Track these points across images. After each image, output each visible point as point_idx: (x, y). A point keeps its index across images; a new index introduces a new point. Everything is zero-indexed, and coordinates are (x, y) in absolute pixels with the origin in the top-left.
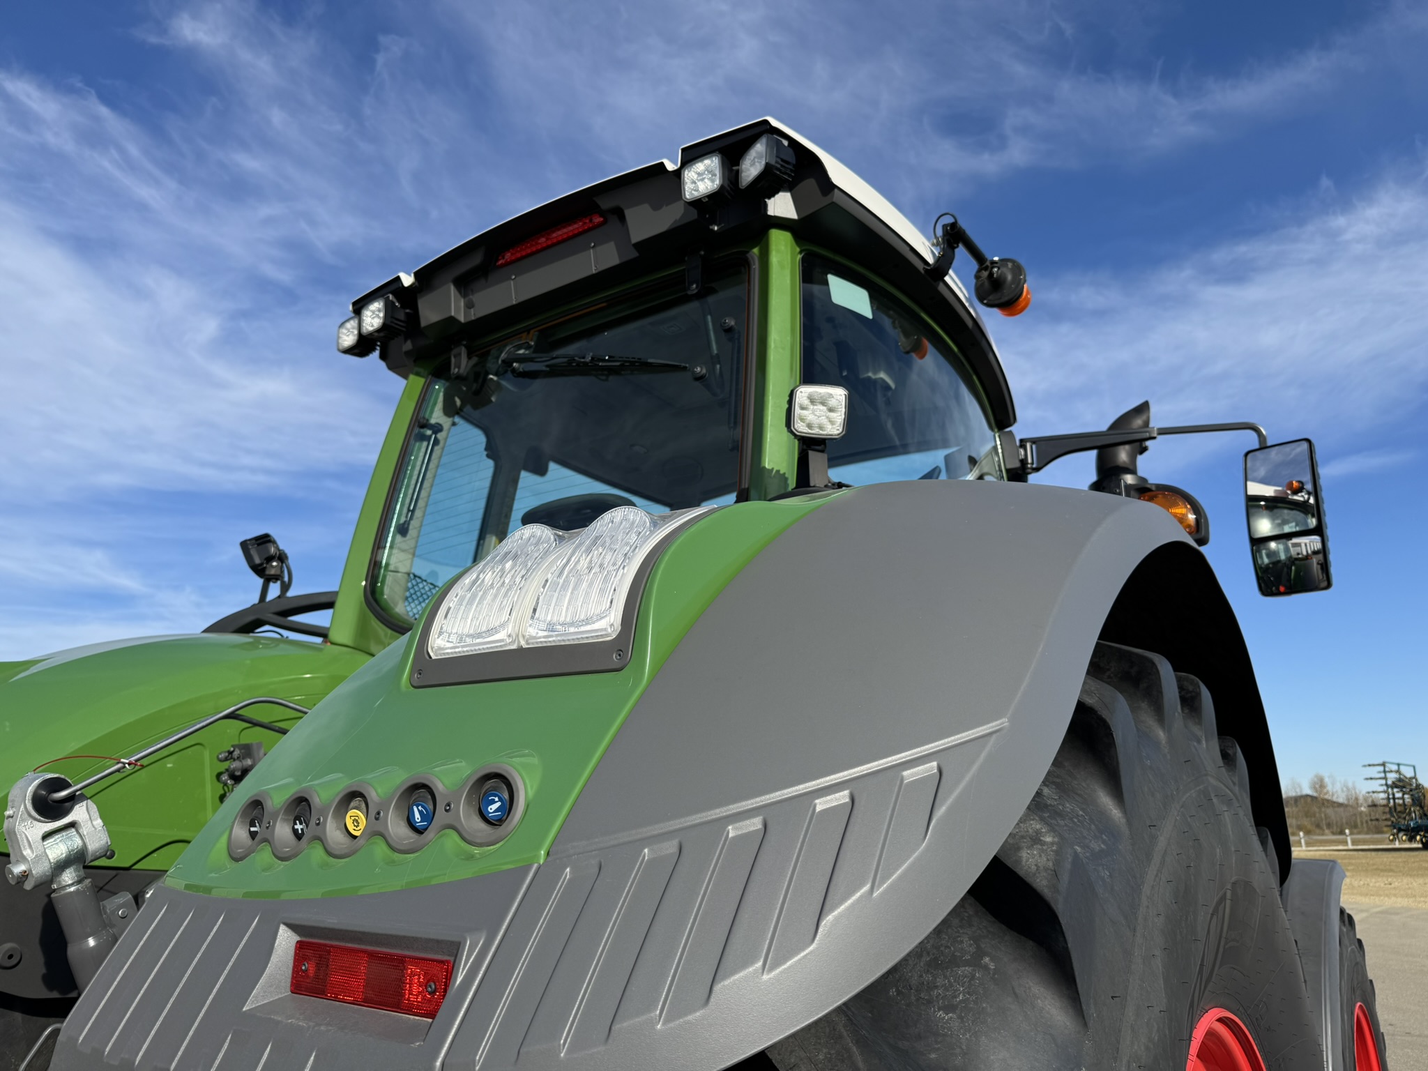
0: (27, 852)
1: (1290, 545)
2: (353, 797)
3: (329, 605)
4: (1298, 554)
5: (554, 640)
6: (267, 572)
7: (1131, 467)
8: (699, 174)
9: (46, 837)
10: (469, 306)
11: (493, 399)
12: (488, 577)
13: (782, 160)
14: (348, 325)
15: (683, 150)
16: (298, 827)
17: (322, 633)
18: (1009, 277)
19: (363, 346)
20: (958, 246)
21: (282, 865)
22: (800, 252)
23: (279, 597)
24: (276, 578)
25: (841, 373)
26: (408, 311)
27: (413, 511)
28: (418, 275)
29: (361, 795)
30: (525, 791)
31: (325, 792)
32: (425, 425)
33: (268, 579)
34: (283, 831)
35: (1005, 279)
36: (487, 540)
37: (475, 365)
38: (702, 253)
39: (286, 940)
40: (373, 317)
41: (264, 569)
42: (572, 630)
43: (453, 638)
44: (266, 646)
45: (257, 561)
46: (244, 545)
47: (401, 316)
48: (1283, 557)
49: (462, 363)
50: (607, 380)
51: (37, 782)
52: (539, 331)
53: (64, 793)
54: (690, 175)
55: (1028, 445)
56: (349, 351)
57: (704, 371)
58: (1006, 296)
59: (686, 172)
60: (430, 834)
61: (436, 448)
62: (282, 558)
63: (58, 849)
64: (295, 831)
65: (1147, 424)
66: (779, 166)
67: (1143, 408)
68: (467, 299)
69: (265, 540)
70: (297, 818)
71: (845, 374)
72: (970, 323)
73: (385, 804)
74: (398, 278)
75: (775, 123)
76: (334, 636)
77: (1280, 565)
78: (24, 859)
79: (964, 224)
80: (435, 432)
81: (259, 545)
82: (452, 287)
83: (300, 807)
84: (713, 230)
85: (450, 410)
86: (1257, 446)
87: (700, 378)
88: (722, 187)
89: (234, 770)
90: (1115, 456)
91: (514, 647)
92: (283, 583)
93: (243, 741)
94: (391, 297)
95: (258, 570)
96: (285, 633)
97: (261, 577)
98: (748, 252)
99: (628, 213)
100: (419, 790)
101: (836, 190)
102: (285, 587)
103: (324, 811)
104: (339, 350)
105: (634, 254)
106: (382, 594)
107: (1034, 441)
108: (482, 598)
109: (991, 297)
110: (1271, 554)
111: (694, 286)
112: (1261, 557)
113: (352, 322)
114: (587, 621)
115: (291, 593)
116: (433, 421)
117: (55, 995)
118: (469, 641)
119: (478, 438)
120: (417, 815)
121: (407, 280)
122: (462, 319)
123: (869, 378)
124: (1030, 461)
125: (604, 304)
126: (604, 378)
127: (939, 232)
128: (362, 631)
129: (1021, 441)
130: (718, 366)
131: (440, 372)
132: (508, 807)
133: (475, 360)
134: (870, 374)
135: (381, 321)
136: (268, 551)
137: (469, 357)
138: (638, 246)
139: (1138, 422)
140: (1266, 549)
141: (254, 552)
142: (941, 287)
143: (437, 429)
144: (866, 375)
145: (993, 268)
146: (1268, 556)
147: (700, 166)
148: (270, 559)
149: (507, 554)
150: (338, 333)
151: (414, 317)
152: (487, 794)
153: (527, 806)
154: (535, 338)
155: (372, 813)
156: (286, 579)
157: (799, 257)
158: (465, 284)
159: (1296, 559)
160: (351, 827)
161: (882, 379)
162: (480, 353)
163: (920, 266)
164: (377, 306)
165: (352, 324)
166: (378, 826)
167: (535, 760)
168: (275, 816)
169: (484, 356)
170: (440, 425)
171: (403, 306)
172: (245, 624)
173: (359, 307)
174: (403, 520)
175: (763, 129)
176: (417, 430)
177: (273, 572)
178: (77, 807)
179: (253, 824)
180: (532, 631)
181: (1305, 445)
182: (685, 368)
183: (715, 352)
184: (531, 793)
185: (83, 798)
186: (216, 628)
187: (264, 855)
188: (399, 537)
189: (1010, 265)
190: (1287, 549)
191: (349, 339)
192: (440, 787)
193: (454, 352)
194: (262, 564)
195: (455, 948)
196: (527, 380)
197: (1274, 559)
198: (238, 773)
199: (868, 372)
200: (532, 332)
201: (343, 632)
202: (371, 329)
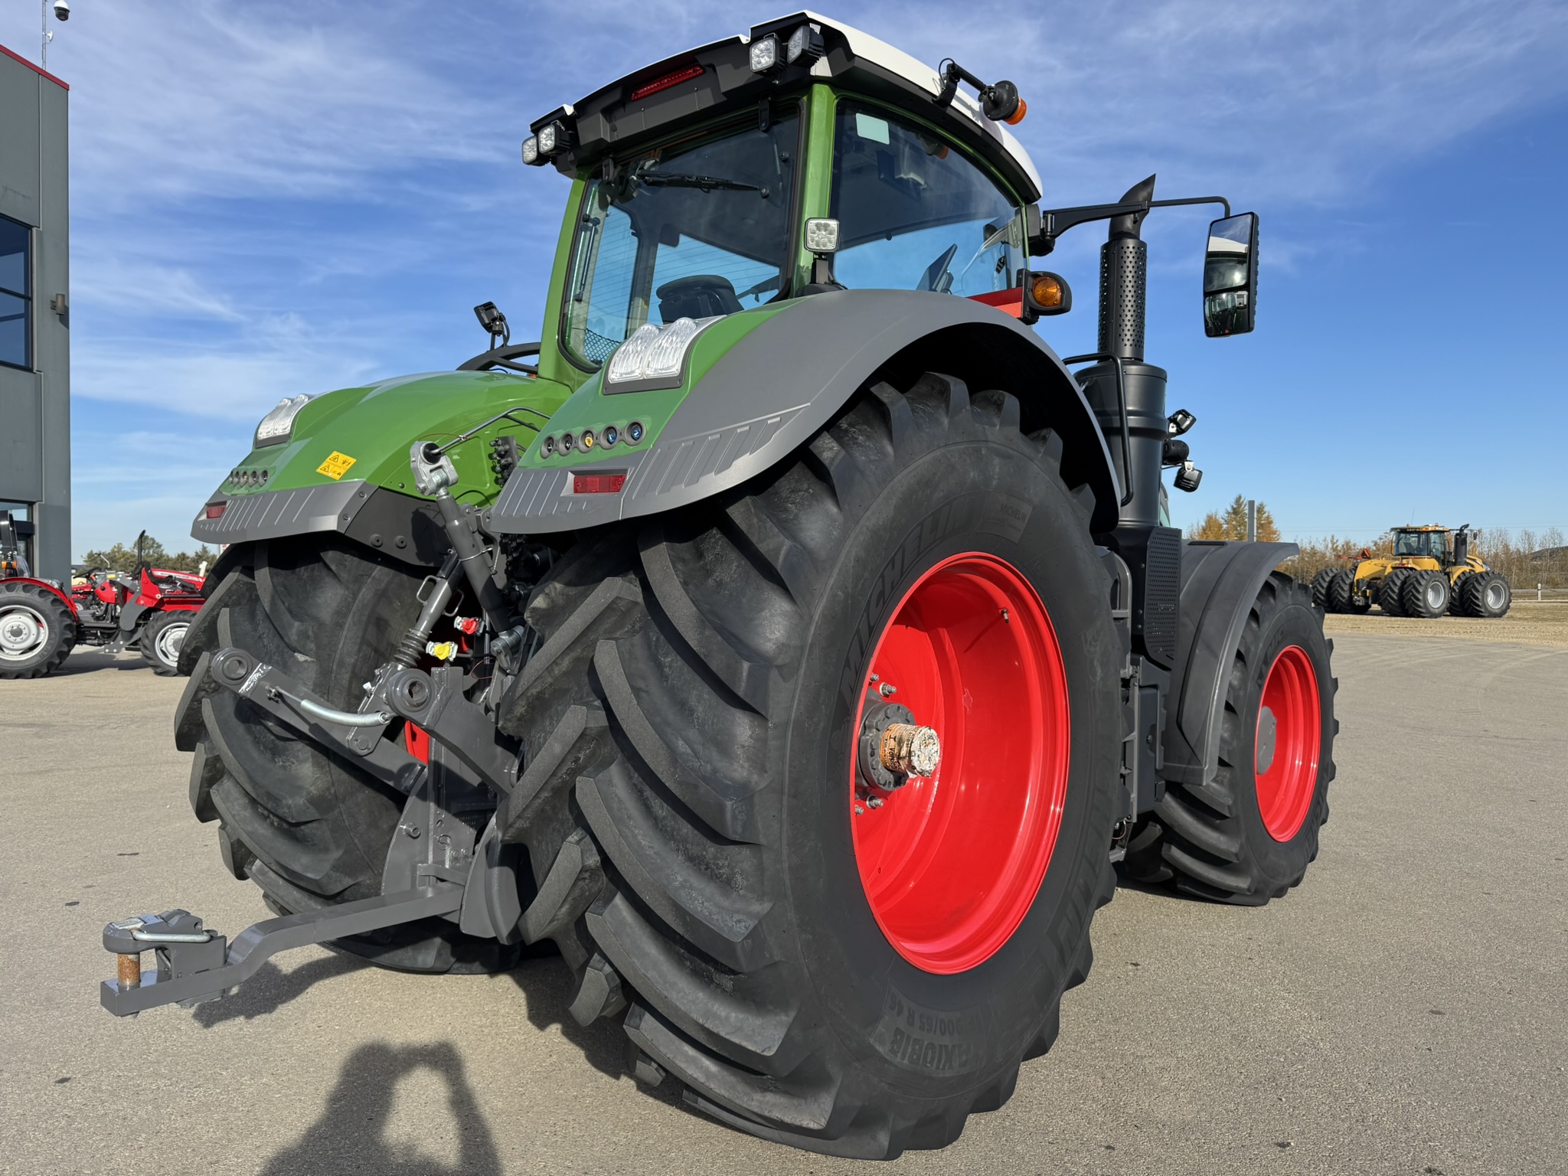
0: (424, 478)
1: (1236, 296)
2: (587, 432)
3: (537, 352)
4: (1240, 304)
5: (656, 376)
6: (494, 329)
7: (1133, 233)
8: (761, 51)
9: (431, 471)
10: (614, 129)
11: (635, 195)
12: (631, 348)
13: (814, 45)
14: (530, 143)
15: (752, 29)
16: (568, 445)
17: (532, 372)
18: (1005, 97)
19: (541, 159)
20: (959, 81)
21: (562, 458)
22: (837, 98)
23: (503, 346)
24: (500, 333)
25: (879, 177)
26: (570, 132)
27: (584, 285)
28: (576, 106)
29: (591, 432)
30: (646, 428)
31: (577, 432)
32: (587, 219)
33: (495, 333)
34: (562, 447)
35: (1002, 98)
36: (636, 302)
37: (621, 171)
38: (770, 99)
39: (571, 477)
40: (547, 139)
41: (491, 327)
42: (664, 371)
43: (618, 375)
44: (497, 378)
45: (487, 321)
46: (476, 309)
47: (567, 138)
48: (1230, 306)
49: (611, 172)
50: (708, 192)
51: (424, 445)
52: (663, 149)
53: (437, 451)
54: (755, 51)
55: (1049, 216)
56: (532, 163)
57: (768, 191)
58: (1004, 111)
59: (753, 49)
60: (615, 443)
61: (596, 236)
62: (501, 318)
63: (437, 478)
64: (566, 447)
65: (1150, 195)
66: (811, 50)
67: (1149, 182)
68: (611, 124)
69: (489, 306)
70: (567, 442)
71: (882, 176)
72: (979, 133)
73: (599, 434)
74: (562, 108)
75: (810, 15)
76: (541, 372)
77: (1227, 312)
78: (424, 481)
79: (961, 63)
80: (595, 225)
81: (486, 310)
82: (601, 115)
83: (568, 438)
84: (775, 84)
85: (603, 206)
86: (1223, 217)
87: (766, 197)
88: (775, 63)
89: (501, 451)
90: (1122, 223)
91: (642, 378)
92: (504, 336)
93: (500, 436)
94: (558, 123)
95: (488, 327)
96: (509, 371)
97: (489, 332)
98: (800, 99)
99: (718, 69)
100: (610, 429)
101: (856, 58)
102: (506, 339)
103: (577, 438)
104: (524, 162)
105: (724, 99)
106: (569, 343)
107: (1053, 212)
108: (629, 358)
109: (992, 113)
110: (1222, 304)
111: (764, 124)
112: (1215, 306)
113: (532, 140)
114: (668, 368)
115: (510, 343)
116: (592, 217)
117: (423, 564)
118: (624, 376)
119: (626, 220)
120: (611, 438)
121: (569, 110)
122: (609, 141)
123: (902, 179)
124: (1049, 230)
125: (705, 132)
126: (706, 190)
127: (944, 70)
128: (559, 370)
129: (1045, 212)
130: (781, 184)
131: (597, 175)
132: (640, 434)
133: (619, 168)
134: (902, 176)
135: (554, 143)
136: (493, 314)
137: (615, 168)
138: (725, 94)
139: (1143, 194)
140: (1219, 299)
141: (483, 315)
142: (949, 111)
143: (596, 222)
144: (898, 177)
145: (990, 92)
146: (1220, 305)
147: (762, 45)
148: (494, 320)
149: (638, 337)
150: (523, 149)
151: (575, 138)
152: (634, 429)
153: (647, 433)
154: (660, 156)
155: (595, 438)
156: (506, 333)
157: (836, 101)
158: (609, 112)
159: (1238, 308)
160: (587, 444)
161: (912, 179)
162: (625, 165)
163: (929, 99)
164: (549, 131)
165: (533, 142)
166: (598, 441)
167: (650, 419)
168: (558, 441)
169: (625, 166)
170: (598, 219)
171: (567, 129)
172: (484, 364)
173: (537, 128)
174: (578, 291)
175: (802, 21)
176: (582, 223)
177: (497, 329)
178: (442, 458)
179: (549, 446)
180: (648, 372)
181: (1250, 216)
182: (756, 189)
183: (779, 173)
184: (648, 428)
185: (444, 454)
186: (464, 367)
187: (556, 455)
188: (576, 303)
189: (1007, 86)
190: (1233, 300)
191: (531, 155)
192: (618, 428)
193: (604, 163)
194: (490, 323)
195: (625, 471)
196: (655, 187)
197: (1223, 308)
198: (503, 453)
199: (900, 174)
200: (657, 150)
201: (547, 370)
202: (546, 148)
